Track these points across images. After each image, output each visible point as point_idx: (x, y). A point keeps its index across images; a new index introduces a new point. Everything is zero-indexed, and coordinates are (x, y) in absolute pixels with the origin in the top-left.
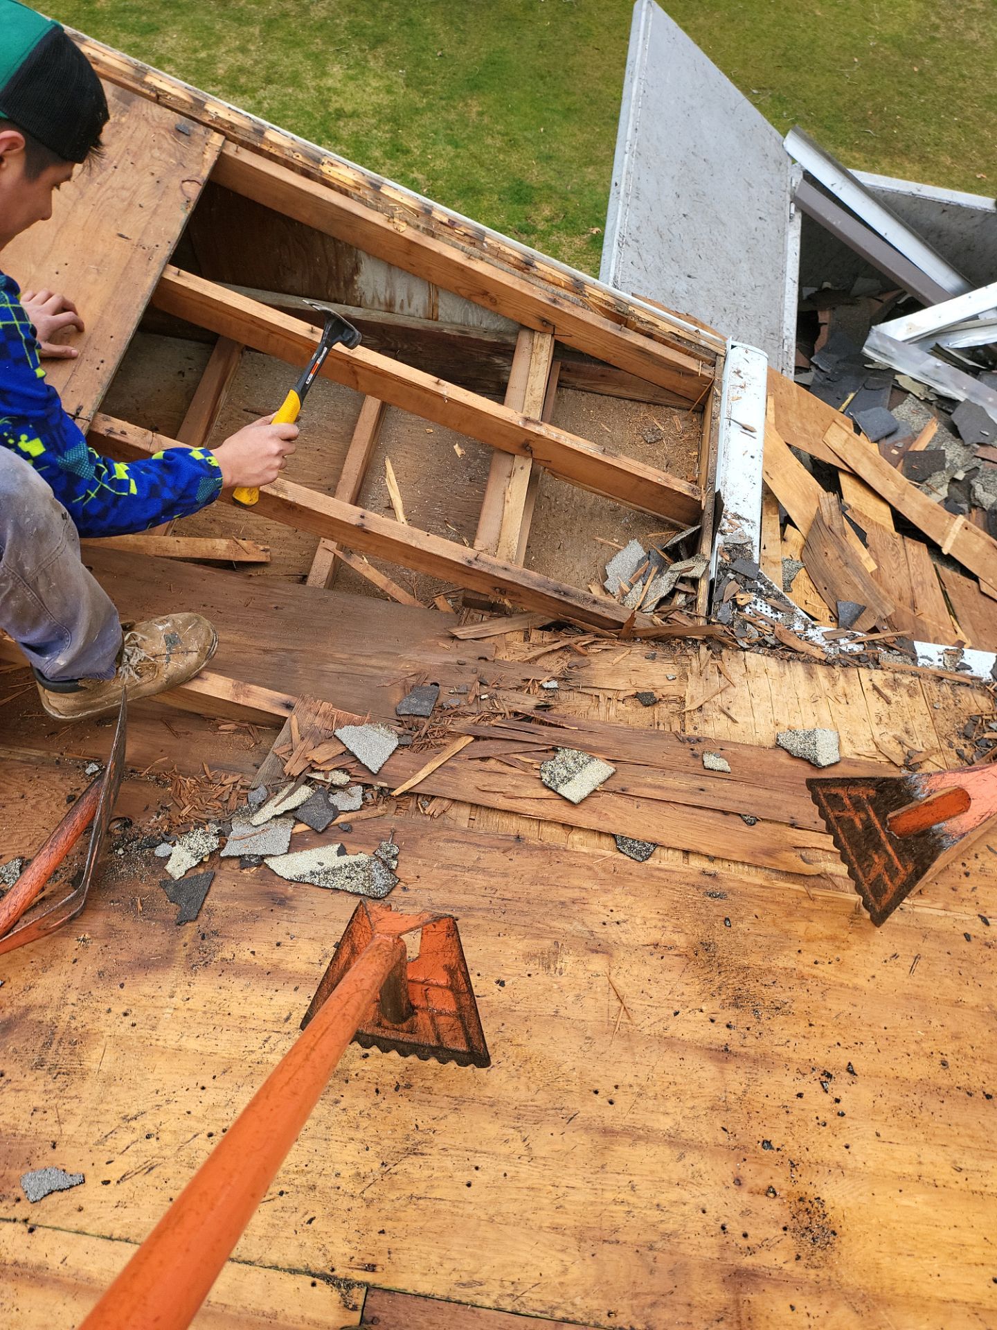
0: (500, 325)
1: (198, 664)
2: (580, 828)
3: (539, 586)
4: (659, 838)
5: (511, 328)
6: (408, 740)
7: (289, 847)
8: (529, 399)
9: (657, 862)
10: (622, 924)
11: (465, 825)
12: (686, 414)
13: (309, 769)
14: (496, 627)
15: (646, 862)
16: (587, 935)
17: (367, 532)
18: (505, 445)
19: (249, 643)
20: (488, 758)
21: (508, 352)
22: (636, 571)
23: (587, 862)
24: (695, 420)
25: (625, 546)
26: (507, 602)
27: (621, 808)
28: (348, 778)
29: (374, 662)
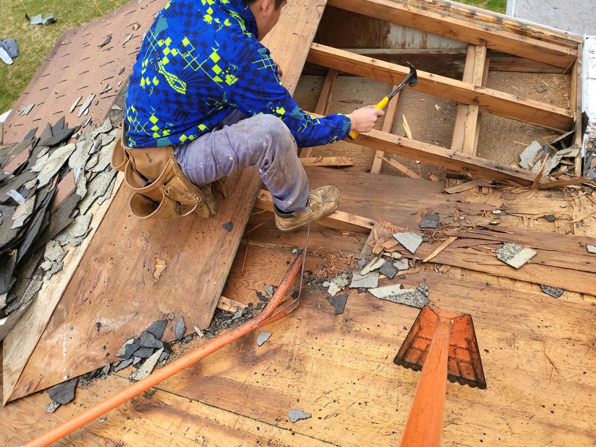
0: (457, 45)
1: (334, 207)
2: (520, 281)
3: (487, 165)
4: (565, 287)
5: (464, 45)
6: (427, 239)
7: (378, 285)
8: (475, 78)
9: (566, 298)
10: (549, 328)
11: (459, 278)
12: (560, 76)
13: (383, 252)
14: (466, 186)
15: (559, 298)
16: (530, 331)
17: (401, 146)
18: (464, 101)
19: (350, 199)
20: (467, 247)
21: (462, 58)
22: (537, 156)
23: (526, 296)
24: (566, 78)
25: (530, 144)
26: (469, 174)
27: (542, 271)
28: (401, 256)
29: (406, 205)
